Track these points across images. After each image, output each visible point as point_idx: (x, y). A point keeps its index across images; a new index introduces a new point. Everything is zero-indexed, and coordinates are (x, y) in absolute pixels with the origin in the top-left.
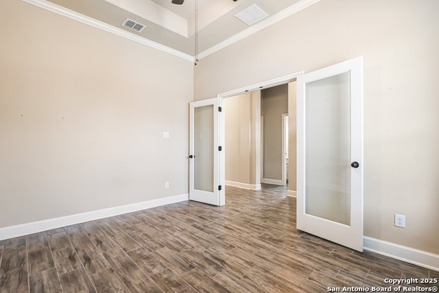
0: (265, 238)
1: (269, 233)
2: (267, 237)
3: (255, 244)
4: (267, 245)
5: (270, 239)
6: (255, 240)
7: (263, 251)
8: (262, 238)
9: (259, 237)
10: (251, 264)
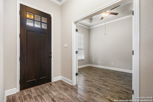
0: (90, 81)
1: (89, 83)
2: (90, 82)
3: (94, 80)
4: (90, 80)
5: (89, 81)
6: (94, 81)
7: (91, 78)
8: (92, 81)
9: (92, 82)
10: (94, 76)
